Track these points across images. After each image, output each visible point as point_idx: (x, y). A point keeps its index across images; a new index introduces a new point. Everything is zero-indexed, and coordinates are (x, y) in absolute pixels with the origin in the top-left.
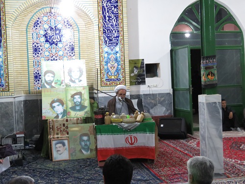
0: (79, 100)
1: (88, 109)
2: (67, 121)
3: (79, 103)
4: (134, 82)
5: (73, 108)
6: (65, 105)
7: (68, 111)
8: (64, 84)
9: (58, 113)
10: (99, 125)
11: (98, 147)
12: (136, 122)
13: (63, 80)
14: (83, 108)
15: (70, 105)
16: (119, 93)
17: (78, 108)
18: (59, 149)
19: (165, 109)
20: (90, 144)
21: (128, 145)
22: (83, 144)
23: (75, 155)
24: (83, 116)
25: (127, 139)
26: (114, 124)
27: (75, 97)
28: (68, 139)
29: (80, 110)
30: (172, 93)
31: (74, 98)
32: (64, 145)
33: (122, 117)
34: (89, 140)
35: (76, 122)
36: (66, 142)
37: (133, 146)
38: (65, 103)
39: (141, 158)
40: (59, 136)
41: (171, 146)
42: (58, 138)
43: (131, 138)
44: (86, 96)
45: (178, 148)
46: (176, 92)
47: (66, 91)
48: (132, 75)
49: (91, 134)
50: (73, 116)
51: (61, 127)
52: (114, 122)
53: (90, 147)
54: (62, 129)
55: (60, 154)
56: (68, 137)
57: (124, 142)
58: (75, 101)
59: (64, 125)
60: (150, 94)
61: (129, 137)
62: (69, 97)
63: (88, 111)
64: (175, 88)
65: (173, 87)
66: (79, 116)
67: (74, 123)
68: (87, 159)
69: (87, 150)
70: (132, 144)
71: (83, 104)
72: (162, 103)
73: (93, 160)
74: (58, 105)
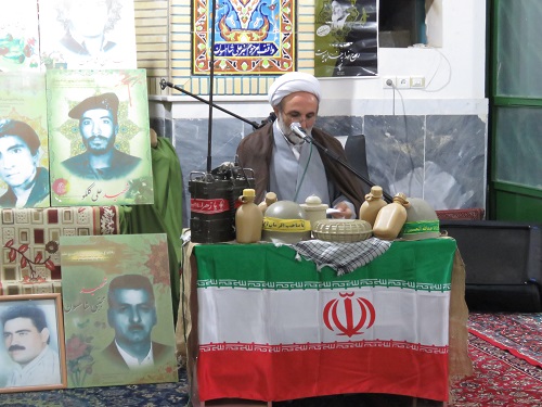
0: (107, 131)
1: (143, 170)
2: (53, 217)
3: (103, 145)
4: (330, 62)
5: (79, 165)
6: (42, 150)
7: (55, 176)
8: (35, 58)
9: (13, 182)
10: (210, 245)
11: (203, 340)
12: (373, 235)
13: (33, 41)
14: (120, 163)
15: (66, 148)
16: (289, 107)
17: (99, 164)
18: (17, 340)
19: (451, 182)
20: (154, 321)
21: (333, 337)
22: (123, 320)
23: (89, 370)
24: (122, 199)
25: (329, 309)
26: (277, 243)
27: (88, 114)
28: (58, 295)
29: (107, 174)
30: (485, 119)
31: (83, 121)
32: (40, 323)
33: (308, 213)
34: (147, 306)
35: (91, 225)
36: (49, 310)
37: (354, 338)
38: (42, 138)
39: (385, 391)
40: (18, 282)
41: (489, 342)
42: (13, 291)
43: (348, 304)
44: (136, 113)
45: (522, 350)
46: (501, 113)
47: (49, 87)
48: (325, 30)
49: (157, 279)
50: (79, 200)
51: (26, 246)
52: (277, 235)
53: (154, 338)
54: (30, 254)
55: (24, 363)
56: (60, 290)
57: (316, 321)
58: (88, 134)
59: (39, 236)
60: (392, 119)
61: (342, 301)
62: (62, 116)
63: (145, 179)
64: (499, 94)
65: (490, 91)
66: (102, 201)
67: (83, 231)
68: (141, 387)
69: (139, 348)
70: (350, 331)
71: (123, 149)
72: (440, 158)
73: (168, 392)
74: (15, 148)
